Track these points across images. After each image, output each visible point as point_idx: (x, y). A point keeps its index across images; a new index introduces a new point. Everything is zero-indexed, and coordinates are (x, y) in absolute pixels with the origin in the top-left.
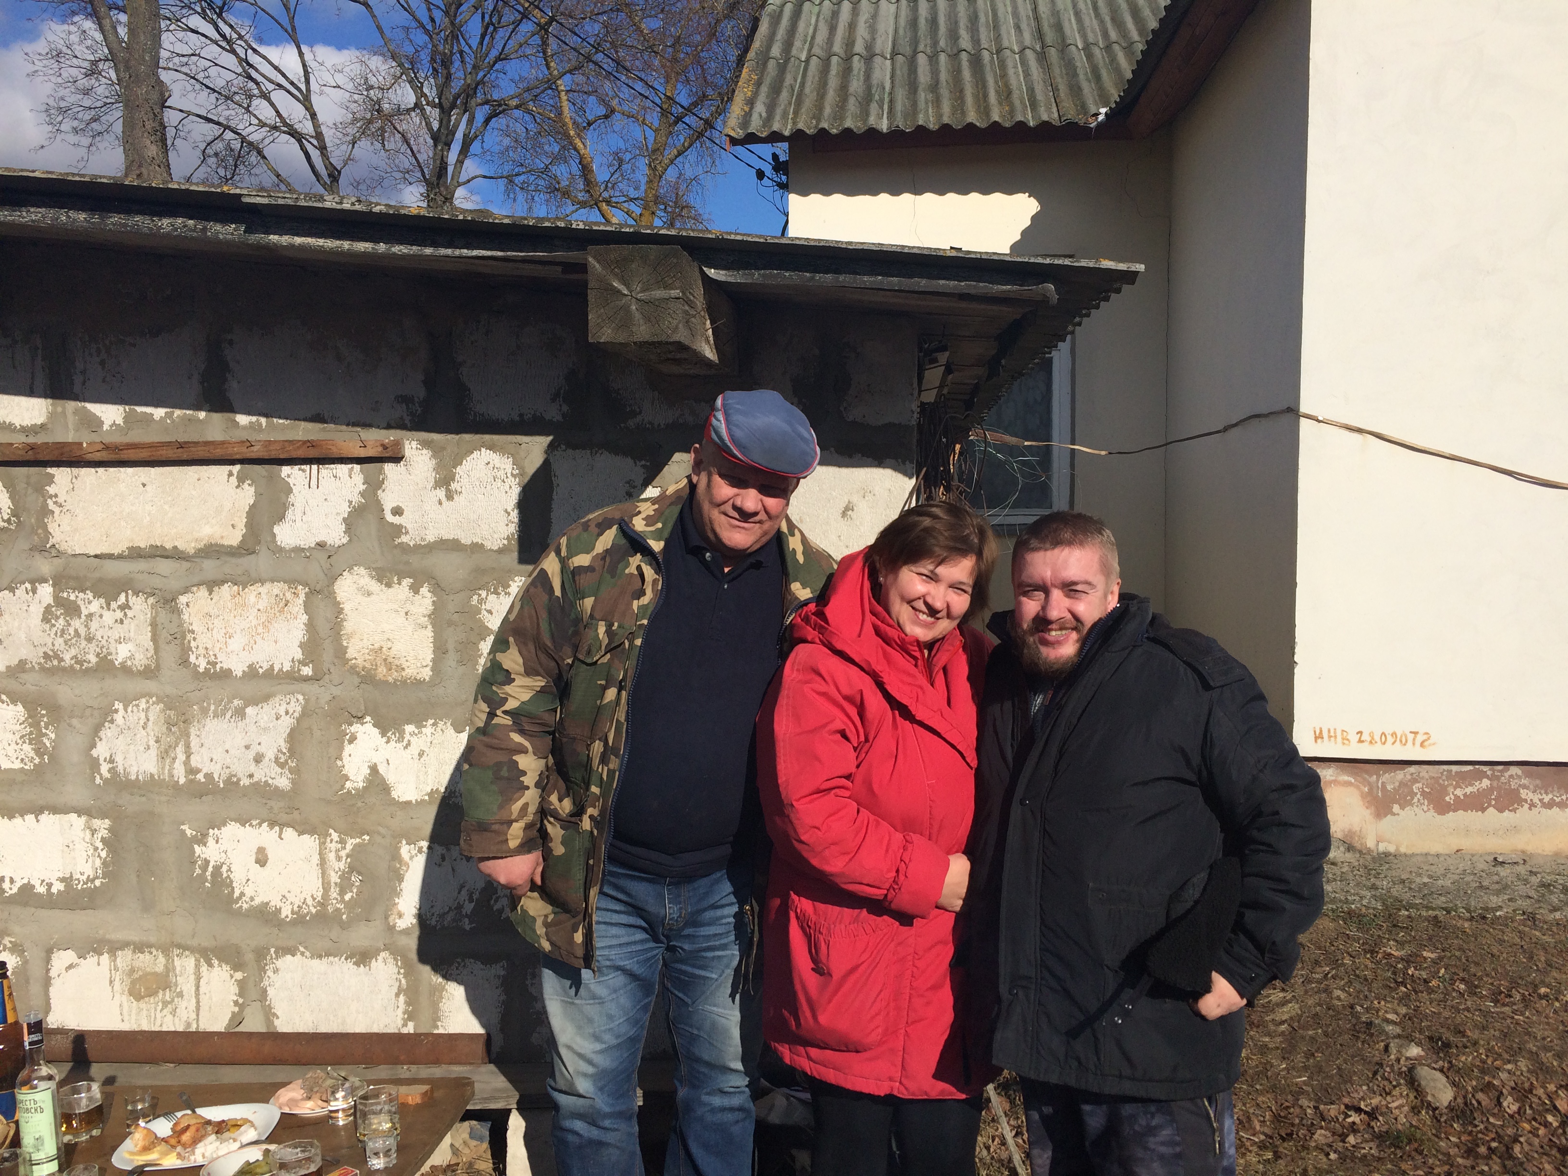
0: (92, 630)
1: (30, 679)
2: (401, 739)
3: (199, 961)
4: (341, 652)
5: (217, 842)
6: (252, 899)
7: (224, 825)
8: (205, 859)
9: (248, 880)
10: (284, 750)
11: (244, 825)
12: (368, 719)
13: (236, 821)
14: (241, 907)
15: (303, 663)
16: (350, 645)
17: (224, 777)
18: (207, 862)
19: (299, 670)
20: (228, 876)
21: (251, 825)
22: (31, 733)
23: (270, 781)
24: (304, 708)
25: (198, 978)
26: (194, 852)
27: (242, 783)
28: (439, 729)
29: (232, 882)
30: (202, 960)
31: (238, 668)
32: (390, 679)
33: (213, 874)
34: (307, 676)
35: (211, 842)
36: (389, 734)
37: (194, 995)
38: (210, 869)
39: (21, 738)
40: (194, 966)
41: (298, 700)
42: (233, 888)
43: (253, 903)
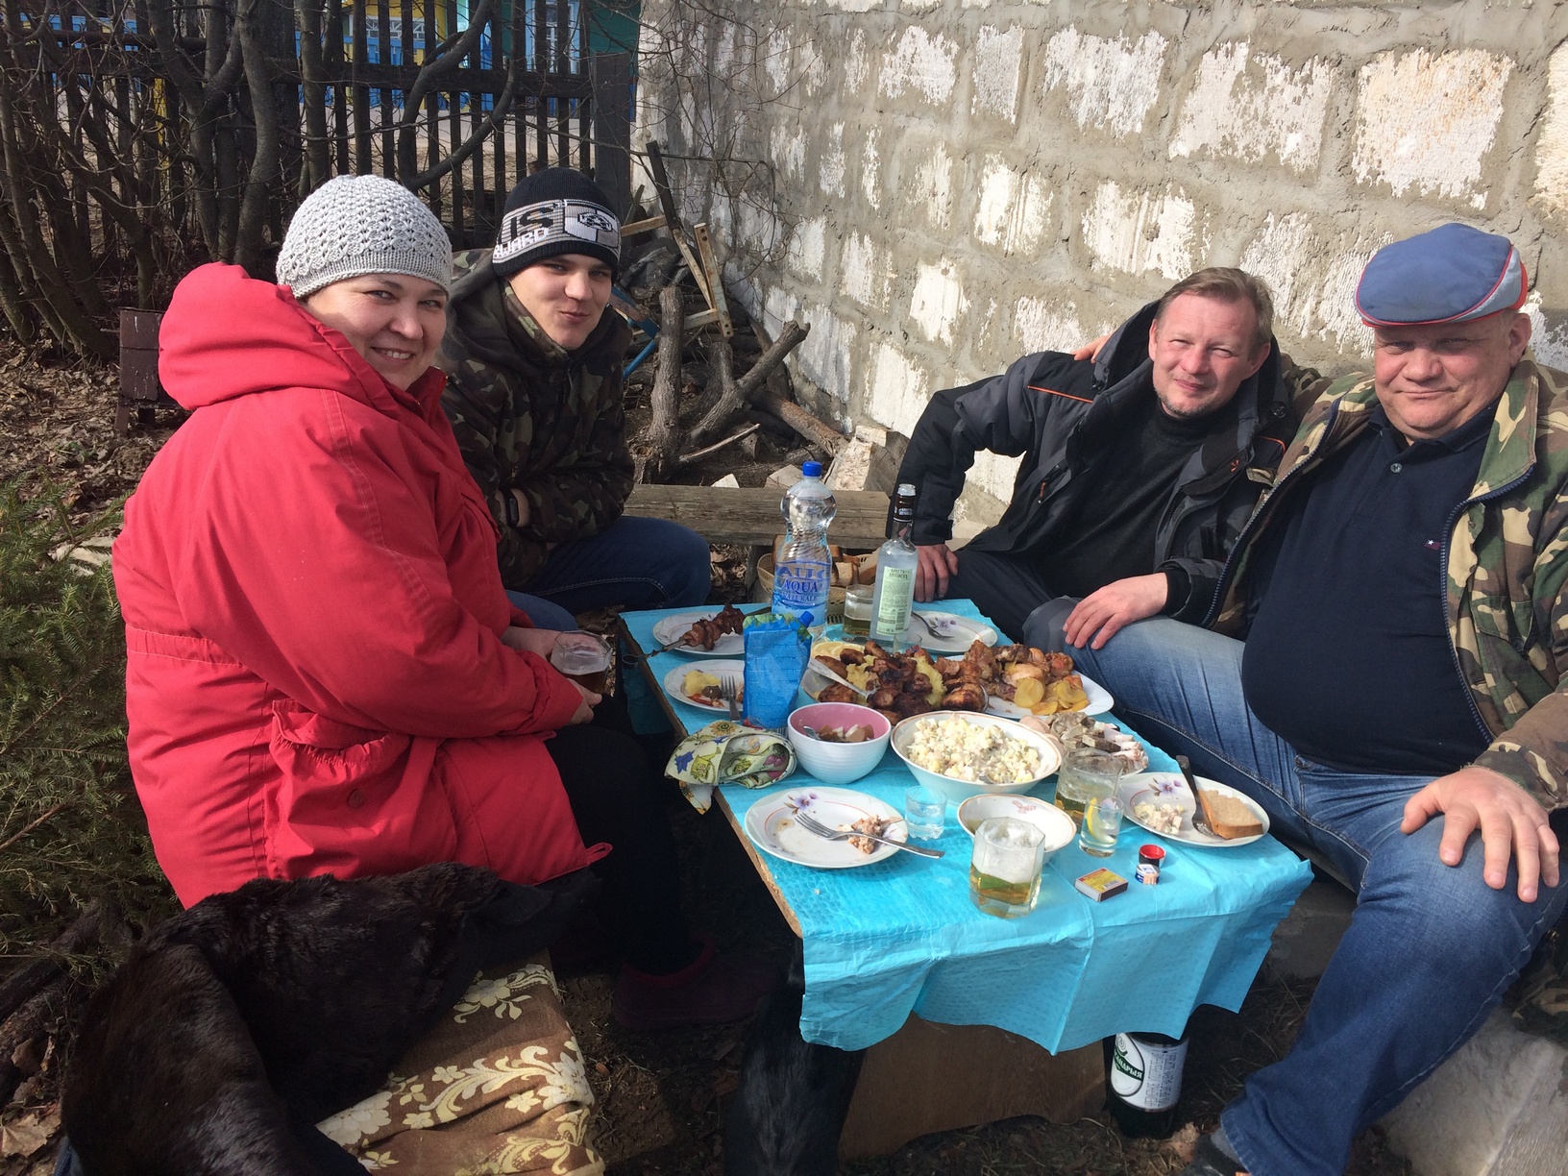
0: (1270, 110)
15: (1478, 188)
19: (1470, 199)
22: (1193, 240)
31: (1400, 184)
34: (1477, 210)
39: (1185, 243)
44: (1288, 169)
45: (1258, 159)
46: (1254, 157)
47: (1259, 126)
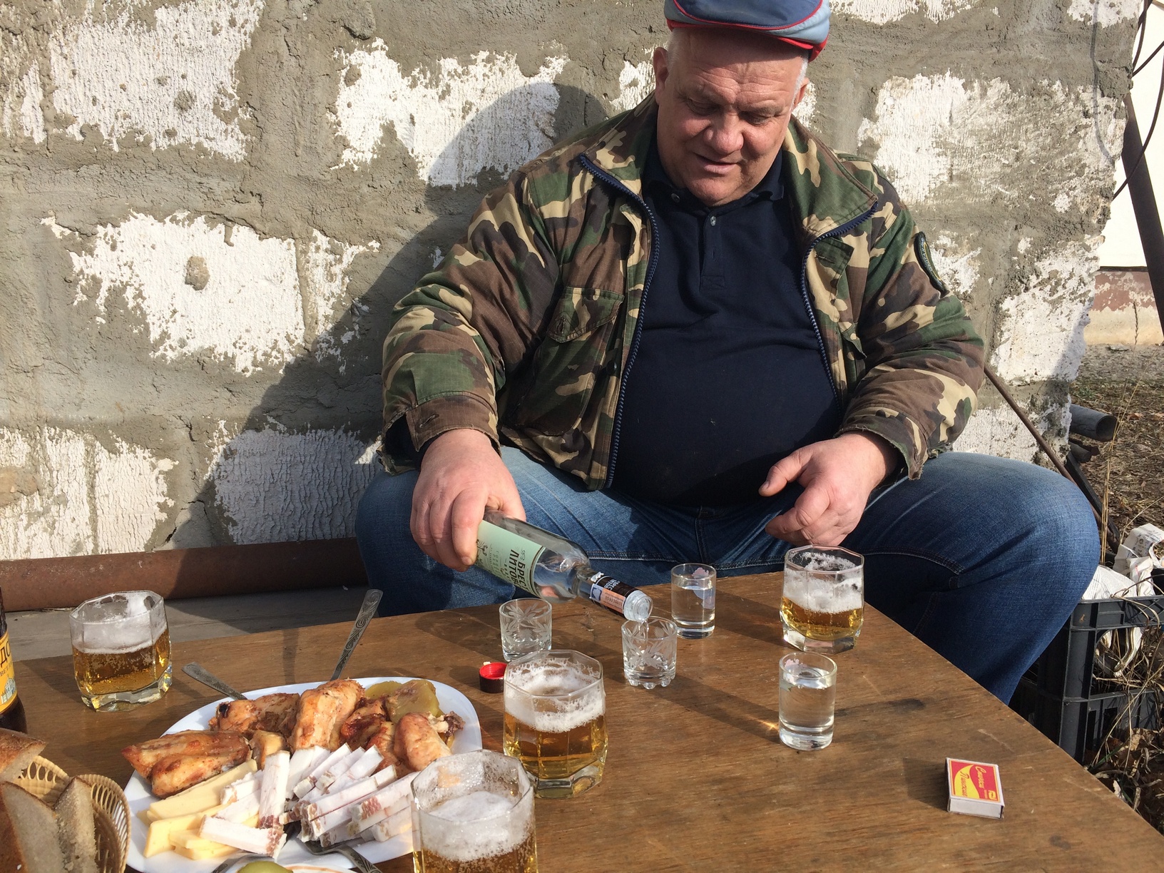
2: (434, 82)
3: (93, 446)
5: (113, 248)
6: (183, 343)
7: (126, 219)
8: (94, 277)
9: (175, 312)
10: (230, 91)
11: (161, 220)
12: (379, 42)
13: (146, 211)
14: (164, 356)
17: (120, 132)
18: (96, 282)
20: (138, 306)
21: (174, 220)
23: (206, 144)
24: (265, 15)
25: (92, 473)
26: (71, 266)
27: (153, 145)
28: (496, 69)
29: (144, 315)
30: (98, 444)
33: (109, 304)
35: (101, 247)
36: (416, 72)
37: (85, 498)
38: (103, 293)
40: (83, 453)
42: (147, 326)
43: (185, 350)
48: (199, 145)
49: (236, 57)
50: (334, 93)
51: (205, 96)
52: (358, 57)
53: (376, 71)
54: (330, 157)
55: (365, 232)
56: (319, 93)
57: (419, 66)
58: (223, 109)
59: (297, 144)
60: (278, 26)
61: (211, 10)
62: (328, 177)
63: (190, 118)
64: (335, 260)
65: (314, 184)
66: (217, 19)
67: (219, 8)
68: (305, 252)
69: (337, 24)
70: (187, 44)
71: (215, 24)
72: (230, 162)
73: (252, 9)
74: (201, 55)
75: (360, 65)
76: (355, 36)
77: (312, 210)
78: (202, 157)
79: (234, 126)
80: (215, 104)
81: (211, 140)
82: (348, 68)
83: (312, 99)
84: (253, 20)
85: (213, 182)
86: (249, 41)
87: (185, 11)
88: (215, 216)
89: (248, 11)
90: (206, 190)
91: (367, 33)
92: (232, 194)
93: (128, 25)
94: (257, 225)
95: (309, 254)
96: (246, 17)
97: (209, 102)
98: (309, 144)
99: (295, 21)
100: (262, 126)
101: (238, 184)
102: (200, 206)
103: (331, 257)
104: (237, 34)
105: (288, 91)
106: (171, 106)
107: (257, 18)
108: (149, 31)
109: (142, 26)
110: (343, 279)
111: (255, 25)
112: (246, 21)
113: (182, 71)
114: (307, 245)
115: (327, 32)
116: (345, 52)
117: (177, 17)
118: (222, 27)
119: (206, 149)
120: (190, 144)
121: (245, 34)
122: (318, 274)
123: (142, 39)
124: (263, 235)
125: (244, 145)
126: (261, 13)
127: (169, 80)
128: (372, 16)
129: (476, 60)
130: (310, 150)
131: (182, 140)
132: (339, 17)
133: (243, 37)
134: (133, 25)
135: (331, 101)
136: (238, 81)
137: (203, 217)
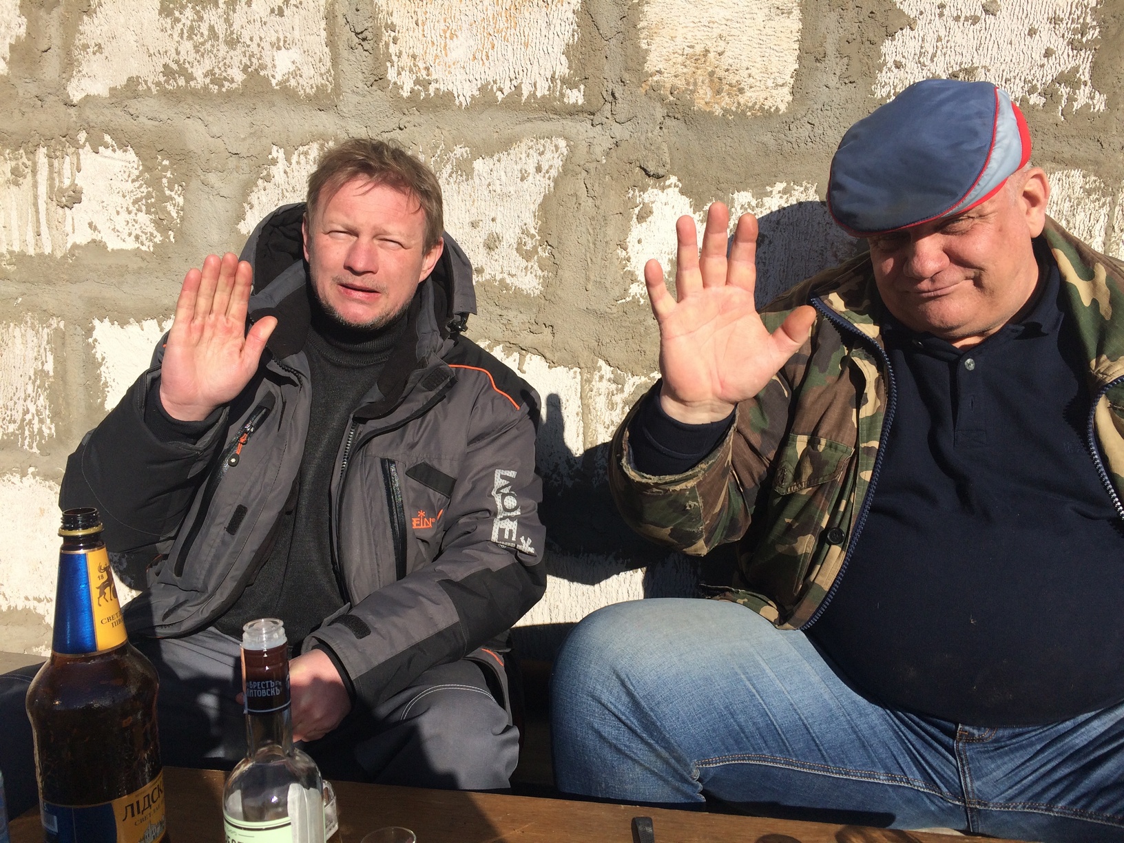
0: (236, 27)
1: (145, 107)
4: (635, 61)
10: (533, 231)
12: (673, 179)
15: (568, 83)
16: (653, 47)
19: (562, 95)
22: (149, 196)
23: (509, 280)
24: (567, 161)
31: (465, 91)
32: (718, 111)
34: (575, 105)
39: (135, 202)
41: (556, 147)
44: (288, 93)
45: (234, 86)
46: (226, 84)
47: (223, 48)
48: (502, 281)
49: (540, 200)
50: (626, 230)
51: (510, 236)
52: (652, 195)
53: (668, 208)
54: (617, 292)
55: (648, 363)
56: (610, 231)
57: (711, 200)
58: (525, 248)
59: (588, 279)
60: (578, 169)
61: (520, 159)
62: (614, 310)
63: (497, 257)
64: (617, 390)
65: (600, 316)
66: (525, 167)
67: (528, 156)
68: (589, 381)
69: (633, 165)
70: (498, 191)
71: (523, 171)
72: (528, 296)
73: (556, 155)
74: (509, 199)
75: (653, 202)
76: (649, 176)
77: (598, 341)
78: (505, 292)
79: (534, 264)
80: (519, 244)
81: (513, 276)
82: (641, 206)
83: (605, 237)
84: (557, 166)
85: (511, 314)
86: (552, 185)
87: (499, 161)
88: (511, 345)
89: (553, 158)
90: (505, 322)
91: (661, 171)
92: (527, 325)
93: (450, 176)
94: (548, 355)
95: (593, 383)
96: (550, 163)
97: (514, 242)
98: (598, 279)
99: (595, 164)
100: (558, 263)
101: (533, 317)
102: (499, 336)
103: (614, 386)
104: (542, 179)
105: (584, 230)
106: (482, 245)
107: (561, 163)
108: (467, 180)
109: (461, 176)
110: (623, 408)
111: (558, 170)
112: (551, 167)
113: (493, 215)
114: (592, 375)
115: (623, 173)
116: (639, 192)
117: (491, 166)
118: (529, 173)
119: (508, 284)
120: (495, 280)
121: (549, 179)
122: (600, 402)
123: (461, 187)
124: (552, 364)
125: (541, 280)
126: (564, 159)
127: (481, 223)
128: (667, 155)
129: (771, 192)
130: (600, 285)
131: (488, 277)
132: (635, 158)
133: (548, 182)
134: (454, 175)
135: (622, 239)
136: (540, 222)
137: (501, 346)
